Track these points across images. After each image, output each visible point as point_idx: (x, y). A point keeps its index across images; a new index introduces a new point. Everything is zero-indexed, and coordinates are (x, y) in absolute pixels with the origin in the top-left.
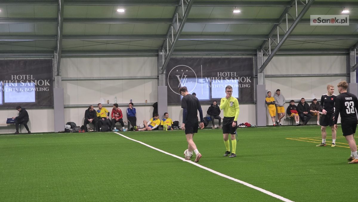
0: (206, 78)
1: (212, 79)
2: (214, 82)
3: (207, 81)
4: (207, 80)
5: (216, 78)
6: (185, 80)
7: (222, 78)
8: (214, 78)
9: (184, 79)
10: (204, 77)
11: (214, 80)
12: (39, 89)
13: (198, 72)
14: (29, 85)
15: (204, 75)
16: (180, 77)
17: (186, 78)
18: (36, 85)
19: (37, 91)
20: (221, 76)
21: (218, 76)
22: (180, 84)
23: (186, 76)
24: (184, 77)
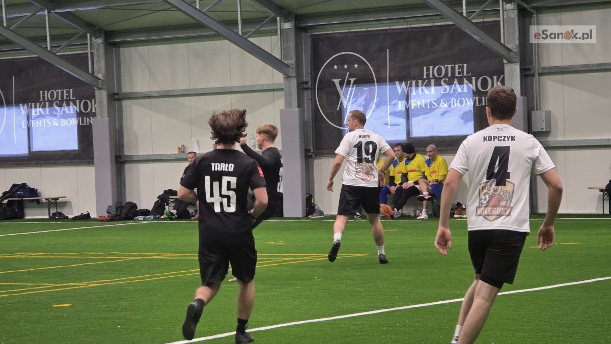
0: (397, 83)
1: (411, 86)
2: (414, 93)
3: (400, 91)
4: (400, 88)
5: (420, 82)
6: (352, 90)
7: (433, 81)
8: (414, 82)
9: (350, 89)
10: (392, 80)
11: (414, 88)
12: (83, 122)
13: (379, 68)
14: (67, 112)
15: (392, 75)
16: (341, 84)
17: (353, 87)
18: (78, 111)
19: (81, 124)
20: (431, 76)
21: (425, 77)
22: (341, 101)
23: (352, 80)
24: (349, 83)
